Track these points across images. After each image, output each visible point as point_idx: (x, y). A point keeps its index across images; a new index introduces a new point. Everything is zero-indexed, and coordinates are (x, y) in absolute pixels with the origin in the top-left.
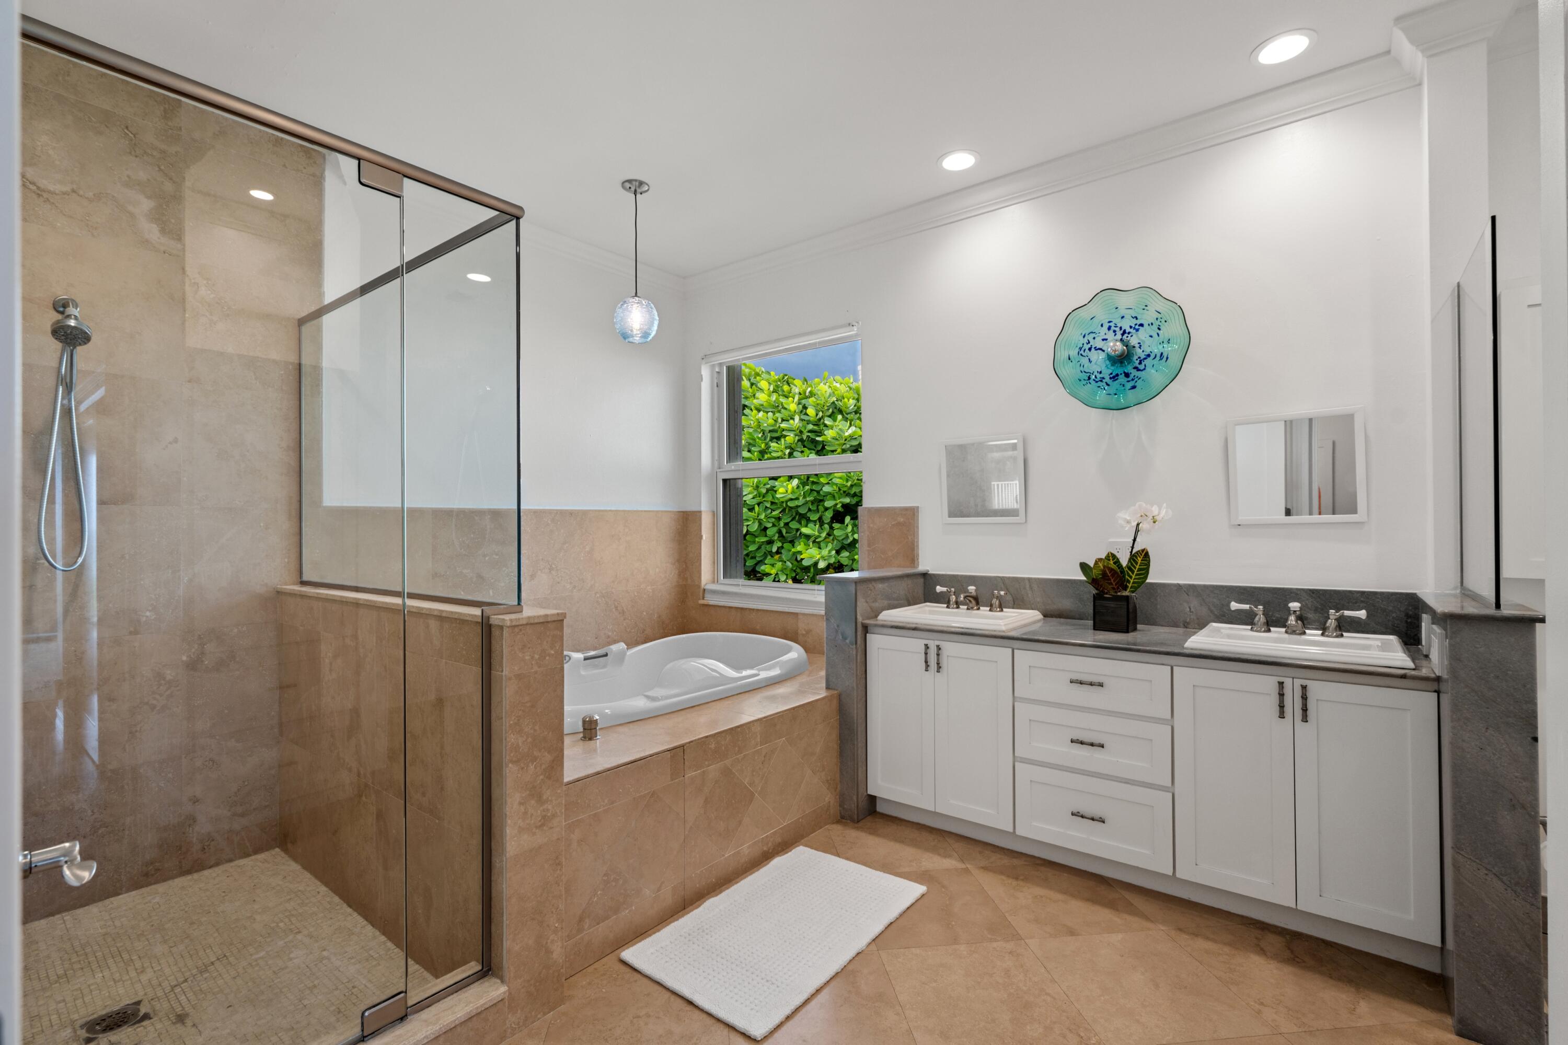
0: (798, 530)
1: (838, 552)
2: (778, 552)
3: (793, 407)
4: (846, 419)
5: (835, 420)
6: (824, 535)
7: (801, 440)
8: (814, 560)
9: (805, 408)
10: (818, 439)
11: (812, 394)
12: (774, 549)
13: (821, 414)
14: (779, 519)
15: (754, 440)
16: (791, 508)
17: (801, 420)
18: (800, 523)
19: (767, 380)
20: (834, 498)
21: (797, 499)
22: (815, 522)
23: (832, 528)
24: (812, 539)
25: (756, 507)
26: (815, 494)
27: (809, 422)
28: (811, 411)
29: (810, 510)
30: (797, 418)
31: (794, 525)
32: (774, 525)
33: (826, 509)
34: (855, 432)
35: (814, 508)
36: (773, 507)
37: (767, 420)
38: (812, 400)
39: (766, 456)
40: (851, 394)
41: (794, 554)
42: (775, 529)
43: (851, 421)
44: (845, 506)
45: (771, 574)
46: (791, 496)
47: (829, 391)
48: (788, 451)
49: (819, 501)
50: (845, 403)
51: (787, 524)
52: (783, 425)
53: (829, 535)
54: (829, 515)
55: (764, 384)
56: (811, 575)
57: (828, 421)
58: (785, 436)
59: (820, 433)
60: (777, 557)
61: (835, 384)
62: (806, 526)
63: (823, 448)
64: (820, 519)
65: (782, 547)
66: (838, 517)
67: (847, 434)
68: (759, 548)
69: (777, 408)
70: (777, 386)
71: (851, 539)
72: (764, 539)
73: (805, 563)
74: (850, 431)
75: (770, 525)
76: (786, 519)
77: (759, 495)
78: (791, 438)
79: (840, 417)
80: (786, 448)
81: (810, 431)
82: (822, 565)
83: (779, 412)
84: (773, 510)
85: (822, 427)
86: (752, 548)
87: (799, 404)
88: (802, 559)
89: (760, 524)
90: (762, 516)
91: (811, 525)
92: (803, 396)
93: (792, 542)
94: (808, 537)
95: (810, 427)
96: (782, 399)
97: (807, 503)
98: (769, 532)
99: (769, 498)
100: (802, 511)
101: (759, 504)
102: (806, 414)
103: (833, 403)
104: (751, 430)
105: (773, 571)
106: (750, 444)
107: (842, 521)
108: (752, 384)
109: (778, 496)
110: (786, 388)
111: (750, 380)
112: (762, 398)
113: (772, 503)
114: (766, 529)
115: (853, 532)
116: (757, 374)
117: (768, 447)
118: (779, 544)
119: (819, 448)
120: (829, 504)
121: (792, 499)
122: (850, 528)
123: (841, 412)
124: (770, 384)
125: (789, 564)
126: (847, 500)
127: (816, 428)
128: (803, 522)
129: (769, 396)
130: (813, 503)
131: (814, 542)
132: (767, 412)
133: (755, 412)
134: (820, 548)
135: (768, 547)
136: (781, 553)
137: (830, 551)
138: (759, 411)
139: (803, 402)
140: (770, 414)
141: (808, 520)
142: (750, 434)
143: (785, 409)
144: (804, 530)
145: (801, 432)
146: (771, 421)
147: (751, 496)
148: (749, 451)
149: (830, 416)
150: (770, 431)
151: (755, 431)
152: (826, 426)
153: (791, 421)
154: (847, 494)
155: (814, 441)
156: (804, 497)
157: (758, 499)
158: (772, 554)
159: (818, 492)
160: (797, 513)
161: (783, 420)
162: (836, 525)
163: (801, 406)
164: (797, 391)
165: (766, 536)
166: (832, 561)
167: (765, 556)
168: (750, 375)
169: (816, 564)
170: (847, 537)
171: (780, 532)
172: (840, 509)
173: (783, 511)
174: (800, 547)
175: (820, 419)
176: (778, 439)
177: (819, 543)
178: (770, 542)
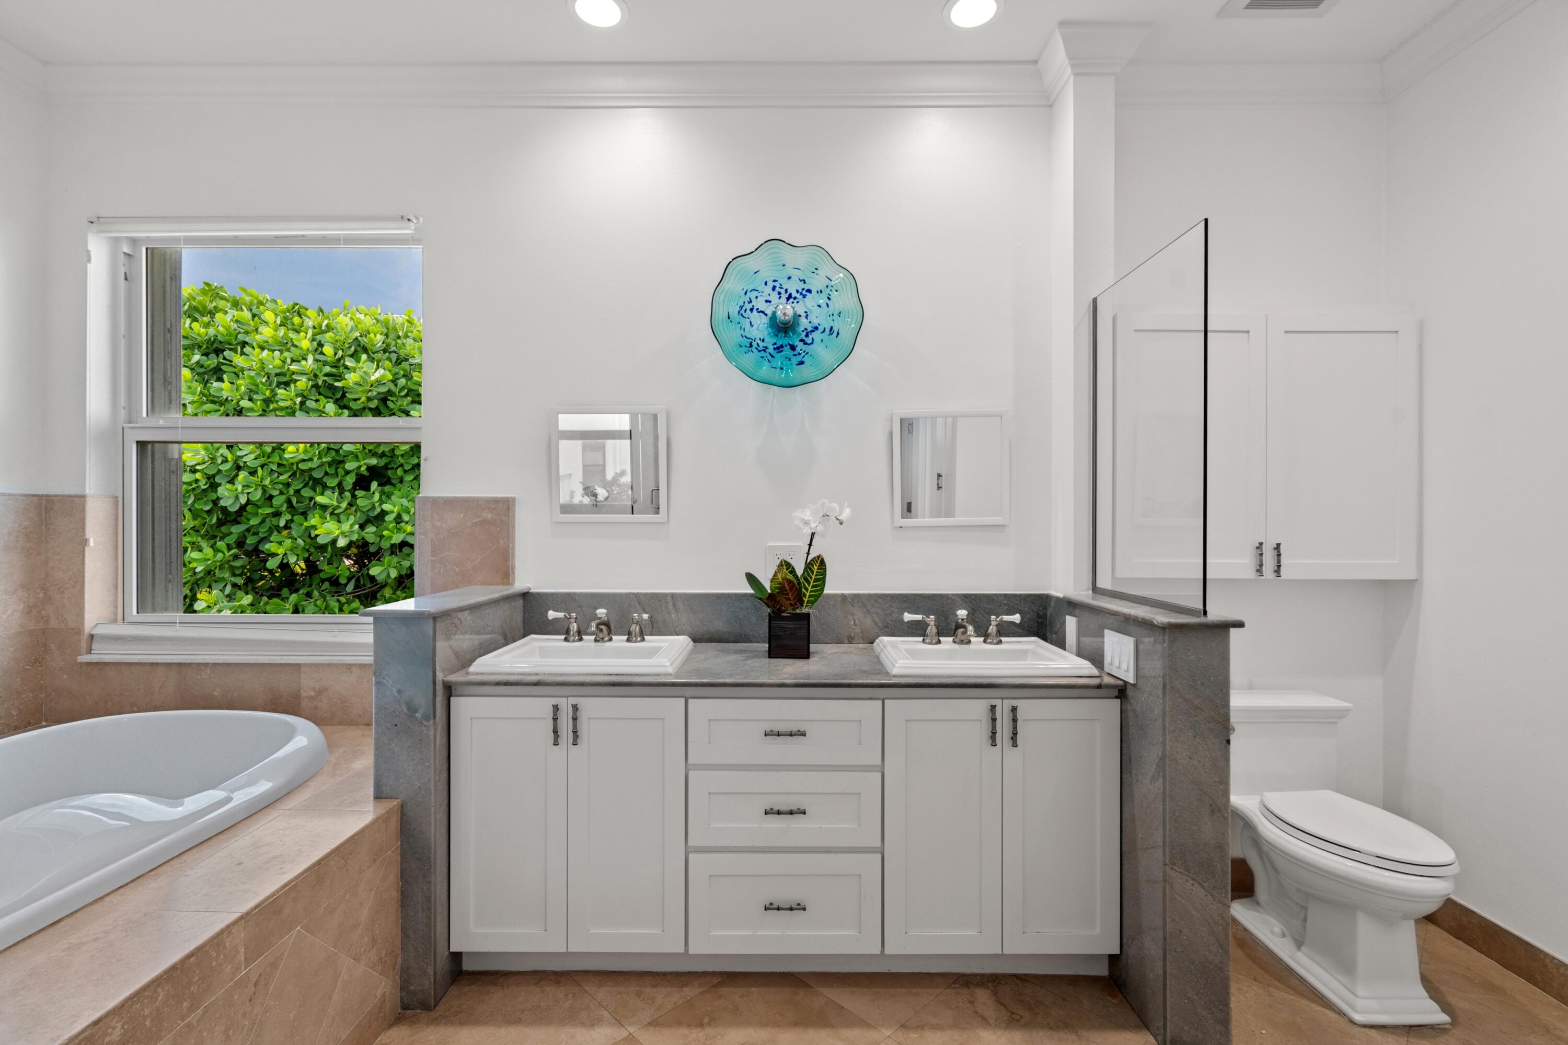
0: (311, 499)
1: (362, 527)
2: (287, 527)
3: (305, 344)
4: (372, 360)
5: (358, 361)
6: (344, 505)
7: (316, 386)
8: (332, 536)
9: (321, 345)
10: (336, 384)
11: (329, 328)
12: (282, 523)
13: (340, 353)
14: (288, 485)
15: (257, 385)
16: (303, 471)
17: (316, 360)
18: (315, 491)
19: (273, 311)
20: (357, 458)
21: (311, 460)
22: (333, 488)
23: (354, 496)
24: (330, 510)
25: (259, 470)
26: (334, 453)
27: (325, 363)
28: (328, 350)
29: (326, 474)
30: (310, 358)
31: (306, 493)
32: (281, 493)
33: (347, 473)
34: (383, 376)
35: (331, 471)
36: (280, 470)
37: (273, 360)
38: (329, 336)
39: (272, 406)
40: (379, 328)
41: (307, 528)
42: (283, 498)
43: (378, 362)
44: (370, 469)
45: (278, 555)
46: (302, 456)
47: (351, 324)
48: (299, 400)
49: (338, 463)
50: (371, 340)
51: (297, 492)
52: (293, 367)
53: (350, 505)
54: (350, 480)
55: (268, 316)
56: (328, 555)
57: (349, 362)
58: (296, 381)
59: (339, 377)
60: (285, 533)
61: (358, 315)
62: (322, 494)
63: (344, 395)
64: (340, 485)
65: (292, 521)
66: (362, 483)
67: (373, 378)
68: (263, 521)
69: (285, 345)
70: (286, 318)
71: (379, 510)
72: (269, 510)
73: (321, 541)
74: (377, 375)
75: (277, 493)
76: (296, 485)
77: (263, 454)
78: (303, 383)
79: (364, 357)
80: (297, 395)
81: (326, 375)
82: (342, 543)
83: (288, 350)
84: (280, 474)
85: (342, 369)
86: (254, 521)
87: (313, 340)
88: (317, 536)
89: (264, 491)
90: (267, 482)
91: (328, 492)
92: (319, 331)
93: (304, 514)
94: (324, 507)
95: (327, 369)
96: (292, 335)
97: (322, 465)
98: (275, 502)
99: (275, 458)
100: (317, 475)
101: (262, 466)
102: (322, 353)
103: (356, 339)
104: (253, 373)
105: (281, 551)
106: (251, 391)
107: (367, 488)
108: (254, 316)
109: (287, 456)
110: (296, 320)
111: (251, 310)
112: (267, 332)
113: (279, 465)
114: (271, 497)
115: (381, 502)
116: (261, 303)
117: (274, 394)
118: (288, 517)
119: (339, 395)
120: (350, 465)
121: (304, 460)
122: (377, 497)
123: (365, 350)
124: (276, 315)
125: (300, 541)
126: (374, 461)
127: (334, 370)
128: (319, 489)
129: (276, 330)
130: (330, 464)
131: (332, 514)
132: (273, 351)
133: (258, 350)
134: (339, 522)
135: (274, 520)
136: (290, 528)
137: (352, 526)
138: (263, 349)
139: (319, 337)
140: (277, 353)
141: (325, 487)
142: (251, 378)
143: (296, 346)
144: (320, 499)
145: (316, 376)
146: (278, 362)
147: (252, 456)
148: (250, 400)
149: (352, 356)
150: (277, 375)
151: (258, 374)
152: (346, 368)
153: (303, 362)
154: (373, 454)
155: (332, 388)
156: (320, 457)
157: (262, 461)
158: (279, 529)
159: (337, 451)
160: (311, 477)
161: (293, 361)
162: (359, 493)
163: (315, 343)
164: (310, 324)
165: (272, 506)
166: (355, 537)
167: (270, 531)
168: (251, 303)
169: (334, 542)
170: (374, 508)
171: (289, 501)
172: (366, 473)
173: (293, 475)
174: (314, 520)
175: (339, 360)
176: (287, 384)
177: (338, 515)
178: (277, 514)
